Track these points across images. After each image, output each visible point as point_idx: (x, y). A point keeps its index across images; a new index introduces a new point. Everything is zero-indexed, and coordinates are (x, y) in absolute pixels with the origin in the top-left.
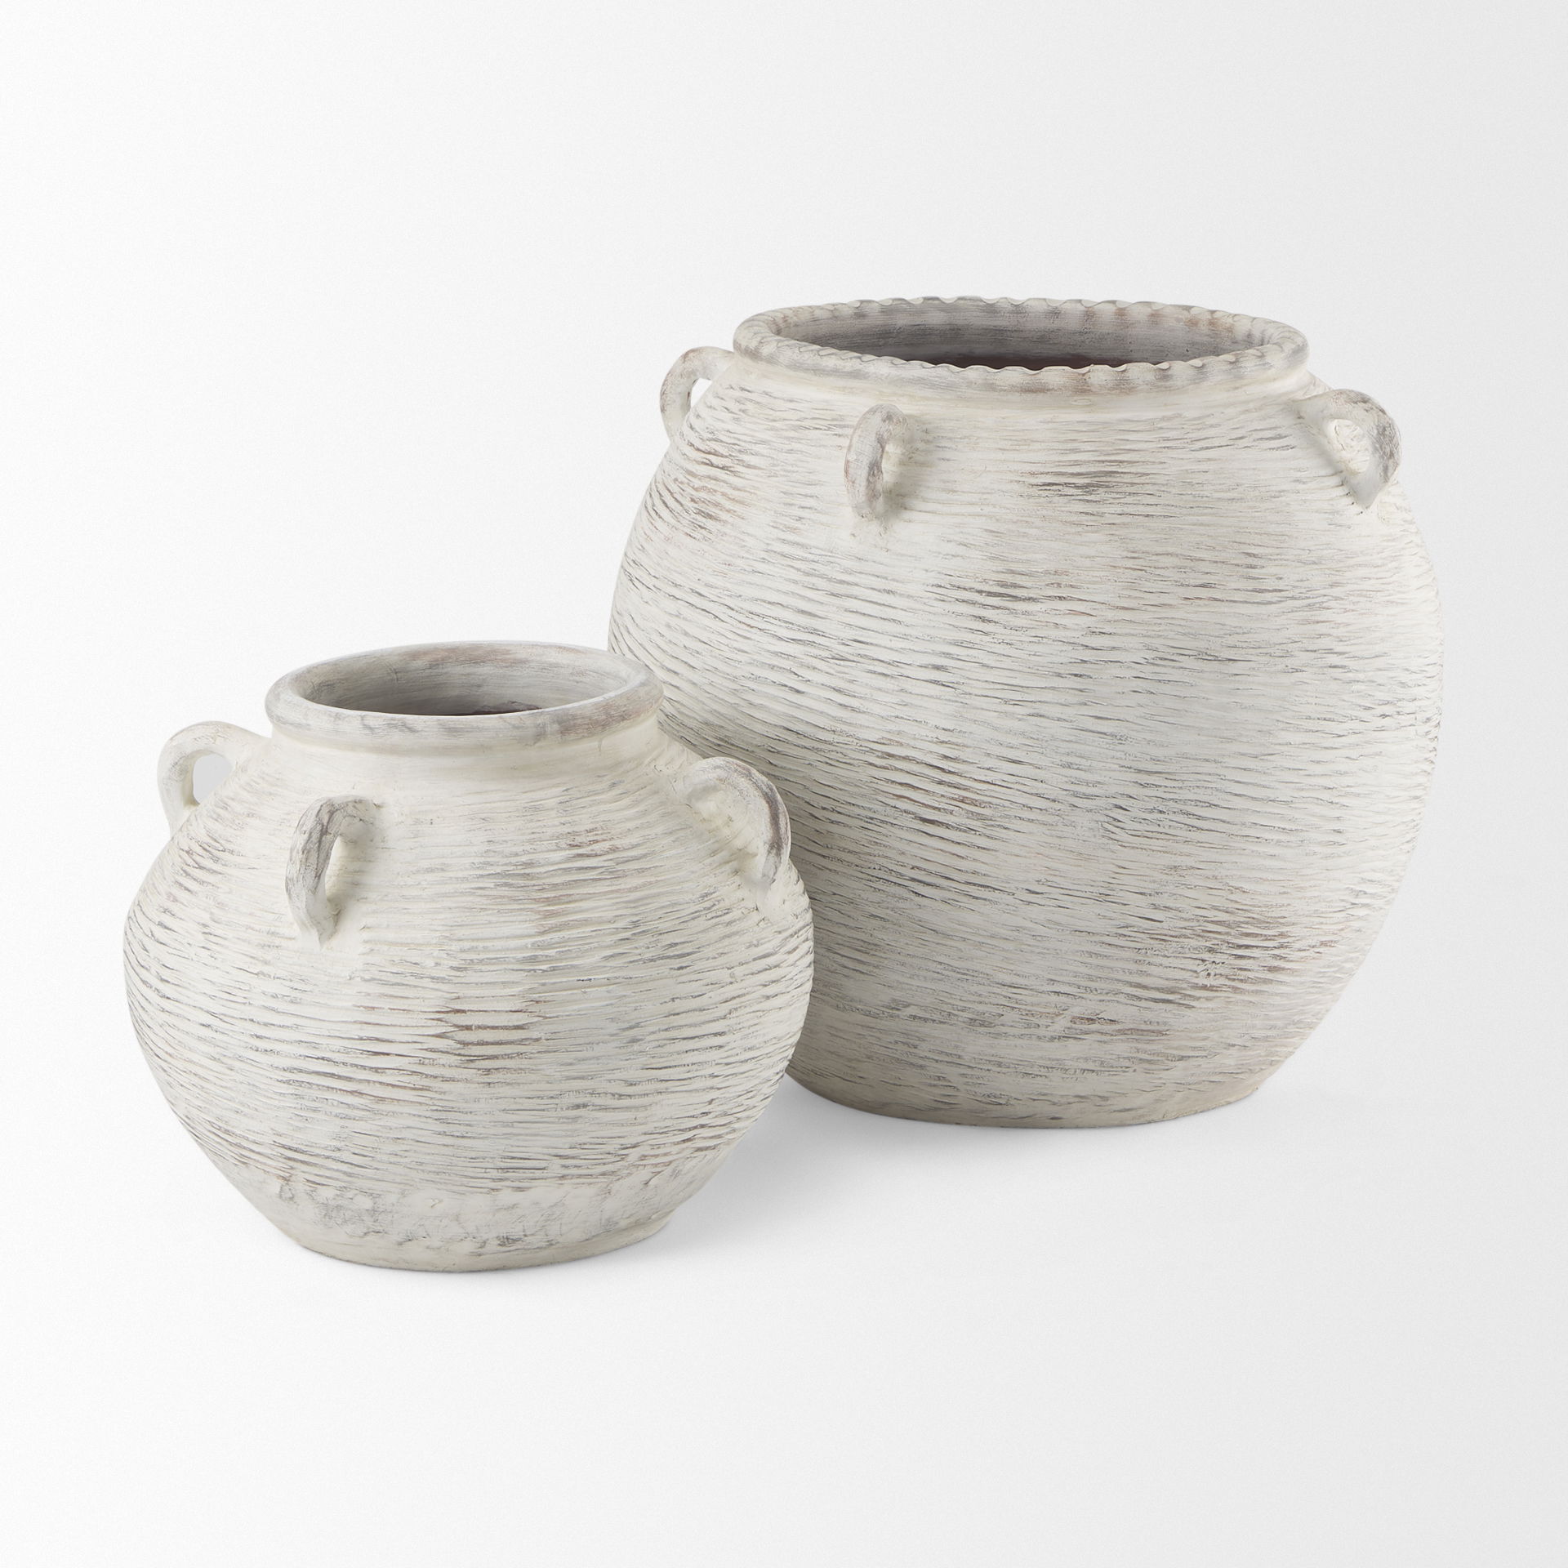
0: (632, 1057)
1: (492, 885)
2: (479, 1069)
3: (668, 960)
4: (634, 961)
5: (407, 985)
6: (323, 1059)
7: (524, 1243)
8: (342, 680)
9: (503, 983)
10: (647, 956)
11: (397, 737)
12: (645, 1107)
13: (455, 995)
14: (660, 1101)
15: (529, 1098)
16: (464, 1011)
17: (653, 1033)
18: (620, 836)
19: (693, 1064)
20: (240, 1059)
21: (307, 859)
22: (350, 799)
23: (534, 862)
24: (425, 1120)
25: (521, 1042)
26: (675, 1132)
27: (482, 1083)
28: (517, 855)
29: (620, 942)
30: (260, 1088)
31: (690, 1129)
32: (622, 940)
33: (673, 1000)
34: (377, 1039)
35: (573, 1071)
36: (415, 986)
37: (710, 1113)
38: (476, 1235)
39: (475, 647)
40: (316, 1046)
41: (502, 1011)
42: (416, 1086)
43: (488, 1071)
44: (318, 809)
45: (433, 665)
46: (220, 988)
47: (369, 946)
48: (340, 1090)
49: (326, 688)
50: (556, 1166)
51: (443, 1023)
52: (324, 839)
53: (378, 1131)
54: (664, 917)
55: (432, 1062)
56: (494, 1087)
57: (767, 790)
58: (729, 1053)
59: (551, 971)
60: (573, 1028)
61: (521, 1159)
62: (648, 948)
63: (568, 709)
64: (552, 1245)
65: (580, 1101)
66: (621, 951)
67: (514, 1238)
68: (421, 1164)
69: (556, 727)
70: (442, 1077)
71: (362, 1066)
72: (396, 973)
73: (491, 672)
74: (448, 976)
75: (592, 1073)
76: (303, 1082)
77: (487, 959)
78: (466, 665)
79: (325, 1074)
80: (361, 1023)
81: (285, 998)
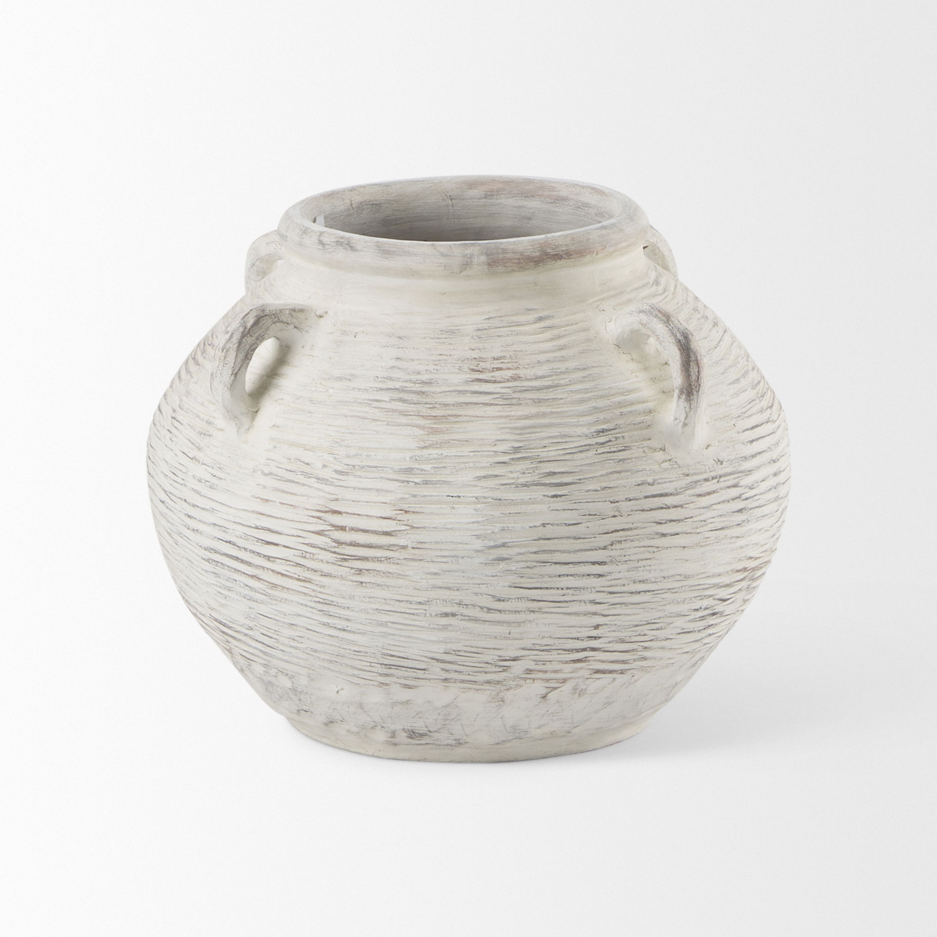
0: (499, 574)
1: (388, 399)
3: (543, 487)
4: (506, 484)
5: (297, 483)
6: (230, 542)
7: (432, 739)
9: (378, 490)
10: (522, 480)
11: (342, 254)
12: (519, 624)
13: (335, 496)
14: (534, 620)
15: (399, 601)
16: (340, 513)
17: (522, 554)
18: (526, 366)
19: (567, 588)
20: (181, 535)
21: (225, 357)
22: (288, 307)
23: (432, 381)
24: (310, 610)
25: (389, 547)
26: (560, 651)
27: (354, 581)
29: (496, 465)
30: (194, 564)
31: (577, 651)
32: (498, 463)
33: (544, 525)
34: (269, 530)
35: (439, 582)
36: (303, 485)
37: (600, 638)
38: (384, 725)
39: (529, 181)
40: (224, 529)
41: (374, 516)
42: (300, 577)
43: (360, 571)
44: (247, 312)
45: (488, 195)
46: (170, 468)
47: (273, 443)
48: (244, 573)
49: (370, 207)
50: (436, 669)
51: (322, 522)
52: (244, 340)
53: (276, 615)
54: (549, 447)
55: (312, 557)
56: (366, 587)
57: (681, 338)
58: (613, 582)
59: (423, 484)
60: (439, 540)
61: (400, 657)
62: (524, 473)
63: (501, 243)
64: (461, 744)
65: (448, 610)
66: (496, 473)
67: (420, 732)
68: (316, 651)
69: (483, 258)
70: (321, 572)
71: (258, 553)
72: (290, 471)
73: (539, 207)
74: (332, 478)
75: (457, 585)
76: (218, 562)
77: (368, 466)
78: (518, 198)
79: (232, 557)
80: (258, 513)
81: (207, 483)
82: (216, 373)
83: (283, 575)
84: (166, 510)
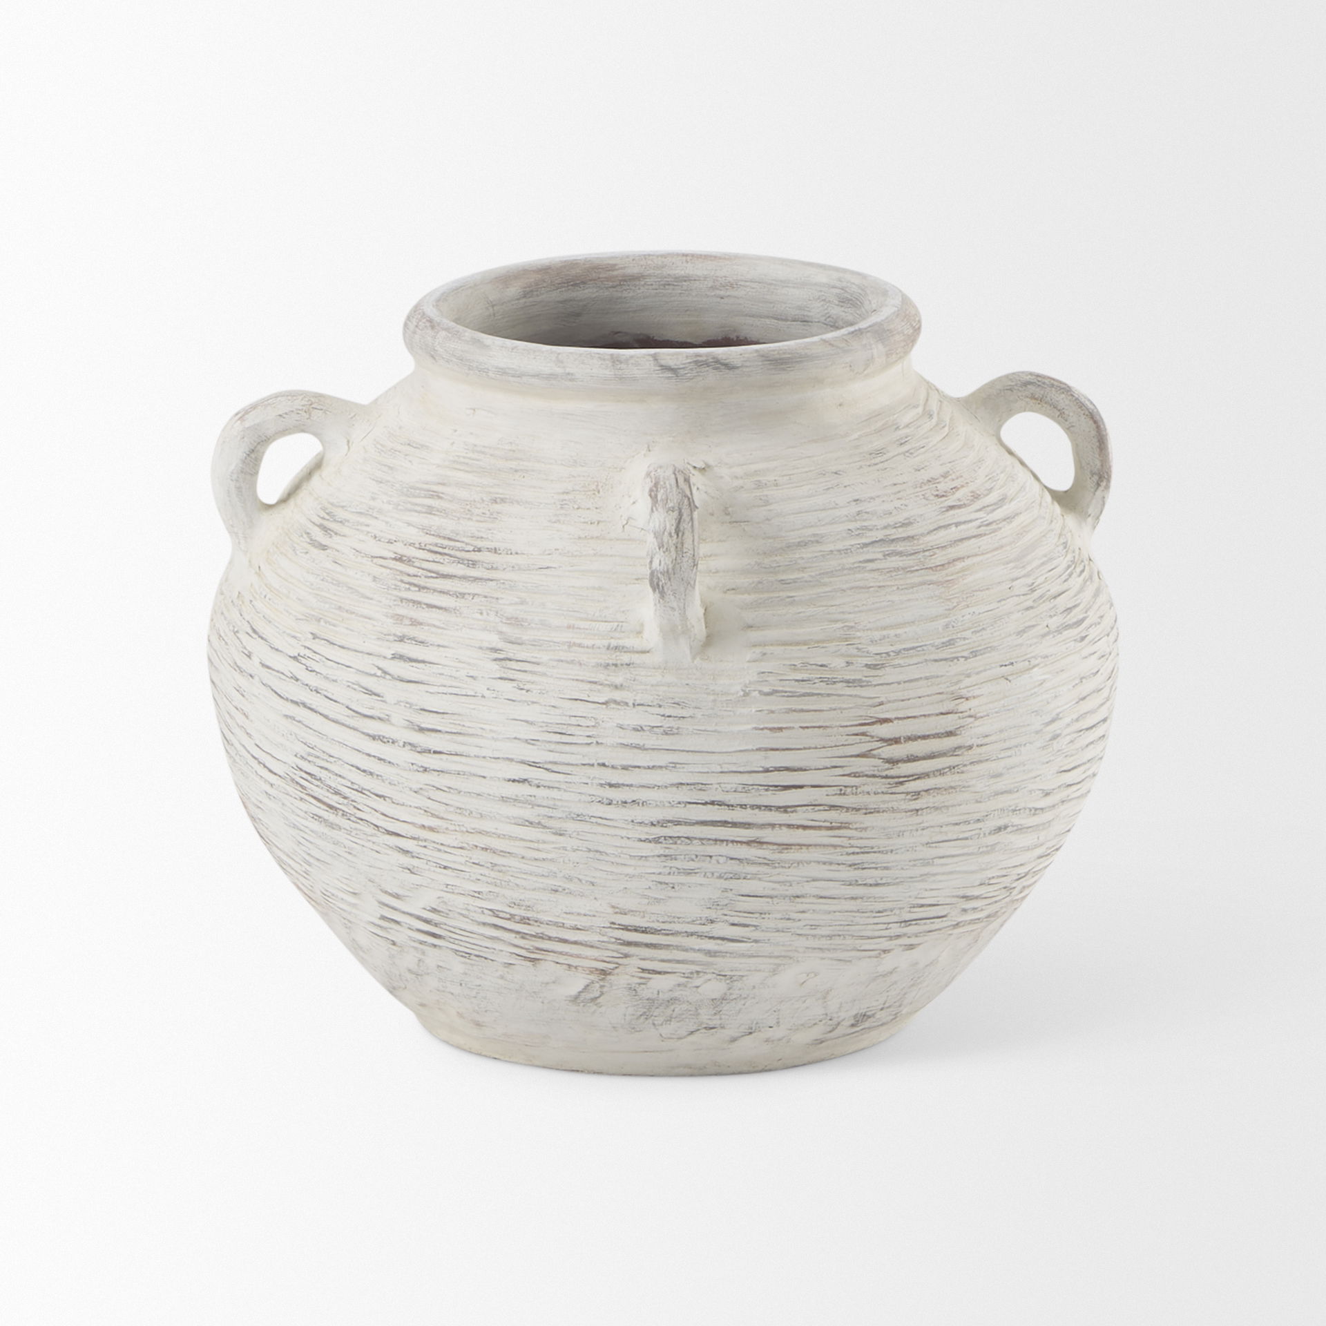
0: (1051, 758)
1: (881, 556)
5: (818, 694)
6: (712, 803)
7: (875, 1020)
9: (926, 678)
11: (711, 378)
13: (876, 700)
15: (956, 824)
16: (889, 720)
17: (1069, 725)
20: (579, 818)
23: (910, 520)
25: (953, 752)
27: (909, 811)
28: (890, 514)
30: (608, 855)
33: (1081, 680)
34: (787, 769)
35: (1000, 784)
36: (829, 695)
38: (834, 1016)
40: (701, 787)
41: (932, 714)
42: (834, 824)
43: (917, 795)
46: (545, 729)
47: (758, 650)
48: (733, 842)
50: (956, 912)
51: (868, 739)
53: (774, 889)
55: (854, 791)
56: (921, 815)
59: (972, 657)
60: (1002, 728)
62: (1052, 616)
65: (1002, 822)
67: (870, 1013)
68: (816, 927)
69: (881, 347)
70: (866, 809)
71: (766, 806)
72: (803, 681)
74: (866, 677)
75: (1016, 785)
76: (679, 837)
77: (904, 649)
78: (563, 289)
79: (714, 823)
80: (766, 750)
81: (655, 729)
82: (673, 569)
83: (805, 828)
84: (533, 791)
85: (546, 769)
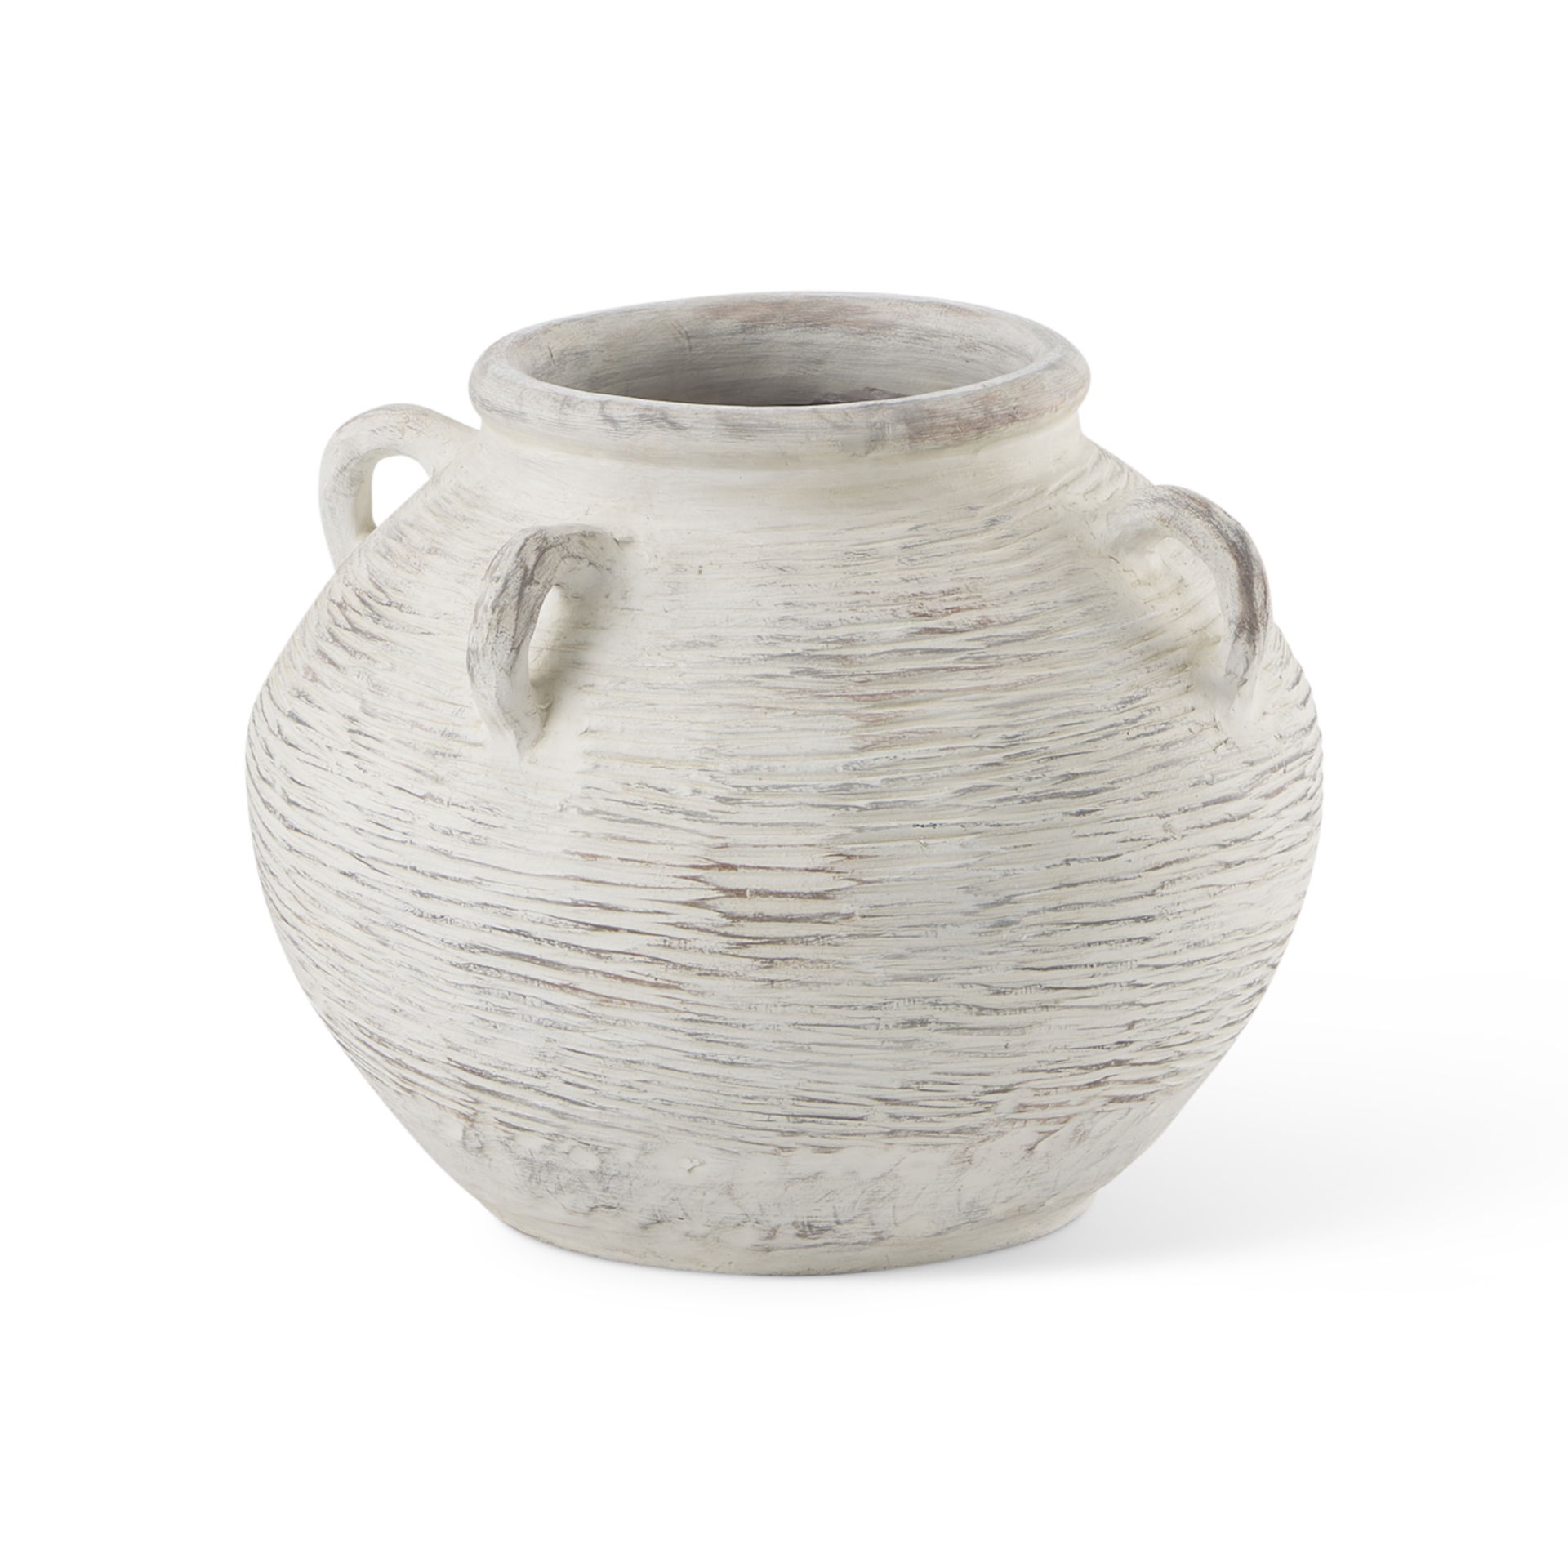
0: (1000, 949)
1: (787, 672)
2: (756, 959)
3: (1061, 800)
4: (1006, 799)
5: (648, 823)
6: (518, 933)
7: (838, 1235)
8: (603, 345)
9: (796, 825)
10: (1028, 792)
11: (653, 437)
12: (1022, 1028)
13: (721, 841)
14: (1045, 1021)
15: (835, 1007)
16: (733, 867)
17: (1035, 912)
18: (995, 603)
19: (1099, 965)
20: (397, 927)
21: (499, 621)
22: (575, 531)
23: (854, 637)
24: (673, 1034)
25: (822, 919)
26: (1074, 1071)
27: (760, 980)
28: (829, 626)
29: (985, 768)
30: (426, 975)
31: (1098, 1067)
32: (988, 765)
33: (1067, 862)
34: (600, 906)
35: (905, 968)
36: (660, 825)
37: (1131, 1042)
38: (760, 1218)
39: (814, 301)
40: (507, 912)
41: (793, 869)
42: (659, 981)
43: (770, 962)
44: (521, 543)
45: (747, 328)
46: (370, 818)
47: (592, 760)
48: (544, 982)
49: (574, 357)
50: (880, 1116)
51: (701, 885)
52: (527, 590)
53: (602, 1048)
54: (1059, 732)
55: (683, 945)
56: (779, 988)
57: (1235, 539)
58: (1162, 950)
59: (873, 809)
60: (905, 900)
61: (824, 1101)
62: (1030, 779)
63: (924, 402)
64: (881, 1239)
65: (916, 1014)
66: (985, 782)
67: (821, 1225)
68: (670, 1103)
69: (902, 428)
70: (699, 969)
71: (576, 946)
72: (632, 804)
73: (838, 342)
74: (713, 811)
75: (934, 972)
76: (488, 968)
77: (773, 786)
78: (799, 329)
79: (521, 957)
80: (577, 879)
81: (464, 835)
82: (483, 650)
83: (624, 979)
84: (358, 888)
85: (369, 865)
